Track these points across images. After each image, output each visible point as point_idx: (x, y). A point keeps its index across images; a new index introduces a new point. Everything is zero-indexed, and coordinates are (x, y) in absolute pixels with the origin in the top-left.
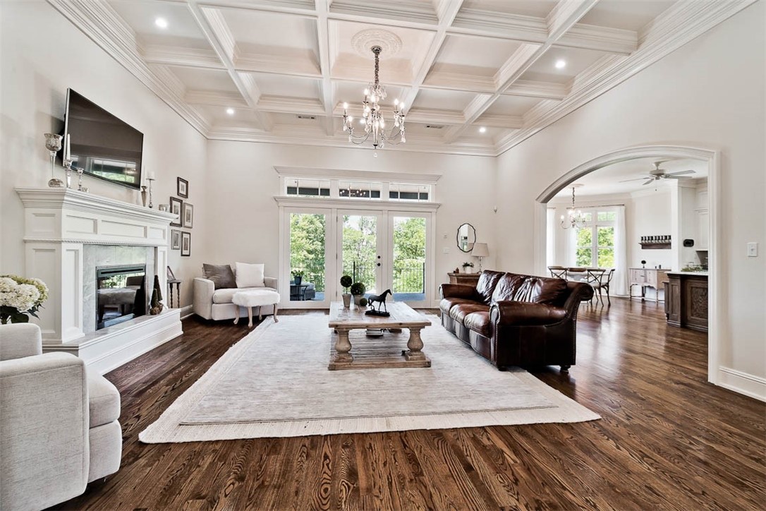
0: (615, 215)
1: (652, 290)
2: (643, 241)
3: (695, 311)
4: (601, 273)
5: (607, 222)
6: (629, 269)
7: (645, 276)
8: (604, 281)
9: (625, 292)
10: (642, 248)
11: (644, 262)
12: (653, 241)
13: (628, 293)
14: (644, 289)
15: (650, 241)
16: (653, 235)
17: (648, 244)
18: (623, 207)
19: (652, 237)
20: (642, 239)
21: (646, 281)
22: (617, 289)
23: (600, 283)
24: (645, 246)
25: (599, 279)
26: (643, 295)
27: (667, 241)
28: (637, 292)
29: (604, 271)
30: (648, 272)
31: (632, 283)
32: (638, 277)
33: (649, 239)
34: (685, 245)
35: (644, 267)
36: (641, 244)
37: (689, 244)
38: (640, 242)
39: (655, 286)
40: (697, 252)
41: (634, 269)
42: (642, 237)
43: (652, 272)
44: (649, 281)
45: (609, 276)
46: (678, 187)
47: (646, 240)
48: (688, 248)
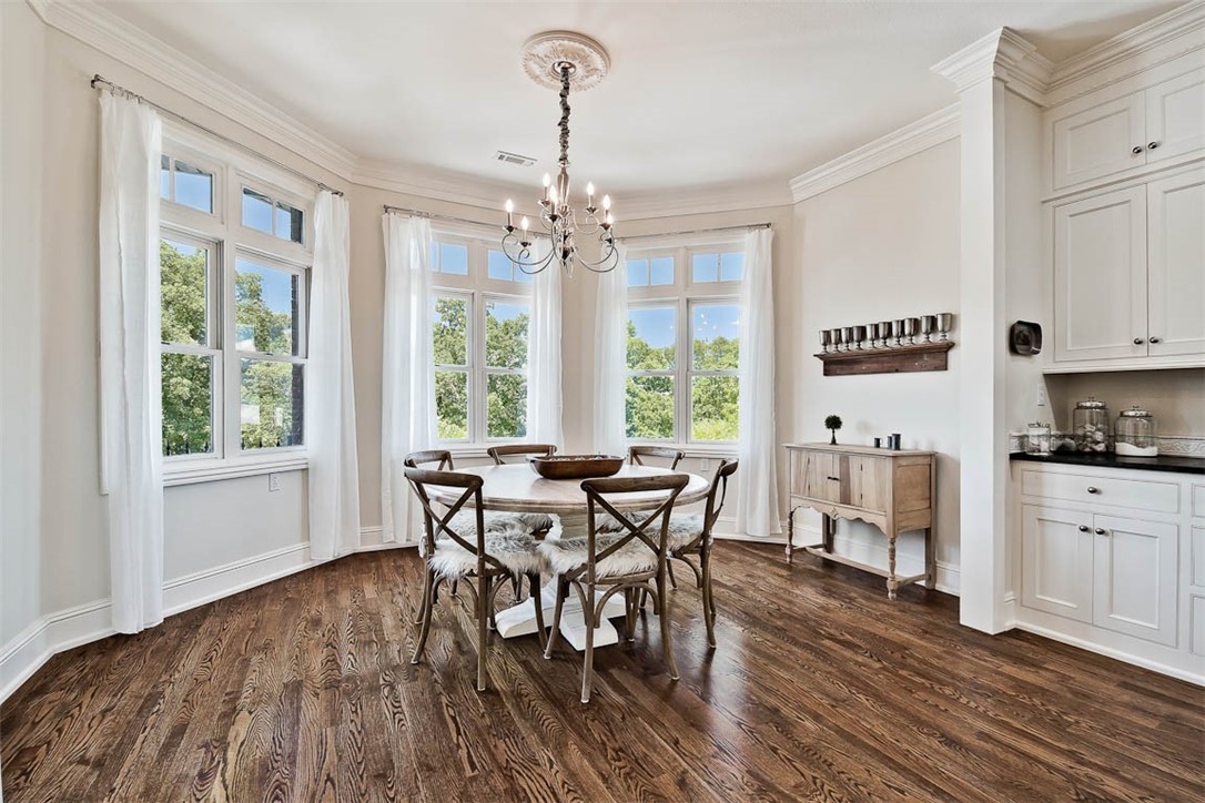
1: (866, 534)
2: (831, 349)
7: (844, 480)
9: (772, 527)
10: (826, 373)
11: (834, 423)
12: (867, 345)
14: (830, 526)
15: (853, 346)
16: (867, 320)
17: (844, 357)
18: (766, 232)
19: (863, 330)
20: (827, 341)
21: (847, 499)
22: (746, 517)
24: (834, 365)
26: (829, 545)
27: (936, 339)
28: (809, 534)
30: (854, 463)
32: (818, 480)
33: (850, 339)
34: (1013, 350)
35: (834, 442)
36: (820, 357)
37: (1024, 339)
38: (820, 350)
39: (883, 522)
40: (1051, 378)
41: (799, 449)
42: (827, 334)
43: (869, 463)
44: (855, 498)
45: (711, 496)
46: (996, 78)
47: (839, 341)
48: (1021, 363)
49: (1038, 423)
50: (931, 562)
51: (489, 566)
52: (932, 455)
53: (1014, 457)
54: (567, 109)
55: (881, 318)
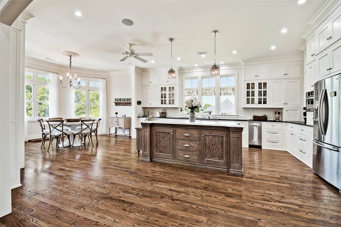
0: (100, 84)
1: (121, 129)
2: (116, 101)
3: (159, 148)
4: (92, 122)
5: (95, 89)
6: (108, 117)
7: (118, 122)
8: (94, 127)
9: (106, 132)
10: (116, 105)
11: (117, 113)
12: (121, 101)
13: (108, 131)
14: (116, 129)
15: (120, 101)
17: (118, 103)
18: (105, 80)
19: (121, 99)
21: (118, 125)
22: (102, 130)
23: (91, 130)
24: (117, 104)
25: (90, 127)
26: (116, 133)
27: (128, 102)
28: (113, 131)
29: (94, 121)
30: (119, 119)
31: (110, 126)
32: (114, 122)
33: (119, 100)
34: (138, 104)
35: (117, 116)
36: (115, 103)
37: (139, 103)
38: (115, 102)
39: (123, 127)
40: (143, 108)
41: (111, 118)
42: (116, 99)
43: (121, 119)
44: (119, 124)
45: (97, 123)
46: (135, 71)
47: (117, 100)
48: (139, 105)
49: (141, 112)
50: (130, 132)
51: (64, 133)
52: (130, 118)
53: (138, 117)
54: (71, 62)
55: (123, 98)
